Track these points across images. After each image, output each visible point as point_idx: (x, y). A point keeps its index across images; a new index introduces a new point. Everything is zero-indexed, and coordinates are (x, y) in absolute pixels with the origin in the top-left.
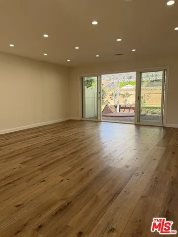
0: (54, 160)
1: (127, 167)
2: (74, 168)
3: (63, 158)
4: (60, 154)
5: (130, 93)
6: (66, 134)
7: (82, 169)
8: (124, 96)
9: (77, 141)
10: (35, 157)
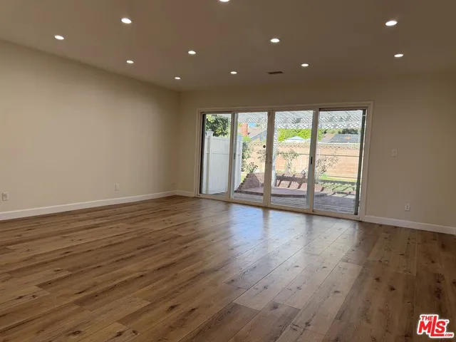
0: (115, 283)
1: (275, 307)
2: (153, 304)
3: (136, 278)
4: (133, 268)
5: (297, 151)
6: (156, 226)
7: (172, 307)
8: (285, 155)
9: (179, 240)
10: (77, 271)
